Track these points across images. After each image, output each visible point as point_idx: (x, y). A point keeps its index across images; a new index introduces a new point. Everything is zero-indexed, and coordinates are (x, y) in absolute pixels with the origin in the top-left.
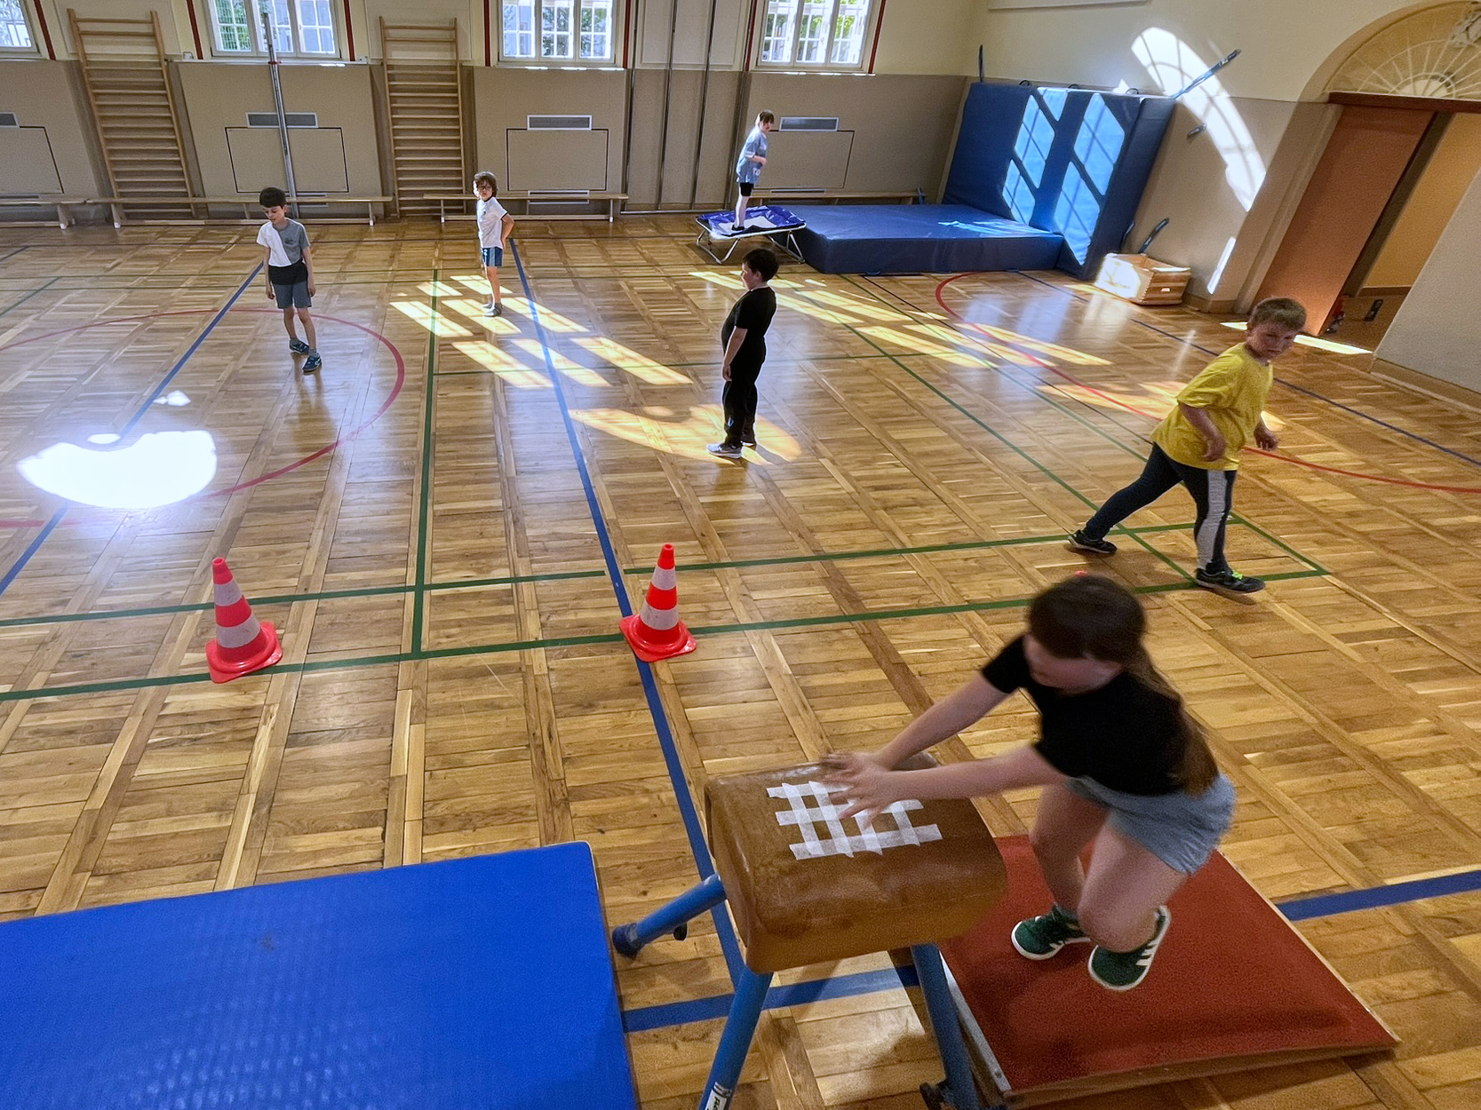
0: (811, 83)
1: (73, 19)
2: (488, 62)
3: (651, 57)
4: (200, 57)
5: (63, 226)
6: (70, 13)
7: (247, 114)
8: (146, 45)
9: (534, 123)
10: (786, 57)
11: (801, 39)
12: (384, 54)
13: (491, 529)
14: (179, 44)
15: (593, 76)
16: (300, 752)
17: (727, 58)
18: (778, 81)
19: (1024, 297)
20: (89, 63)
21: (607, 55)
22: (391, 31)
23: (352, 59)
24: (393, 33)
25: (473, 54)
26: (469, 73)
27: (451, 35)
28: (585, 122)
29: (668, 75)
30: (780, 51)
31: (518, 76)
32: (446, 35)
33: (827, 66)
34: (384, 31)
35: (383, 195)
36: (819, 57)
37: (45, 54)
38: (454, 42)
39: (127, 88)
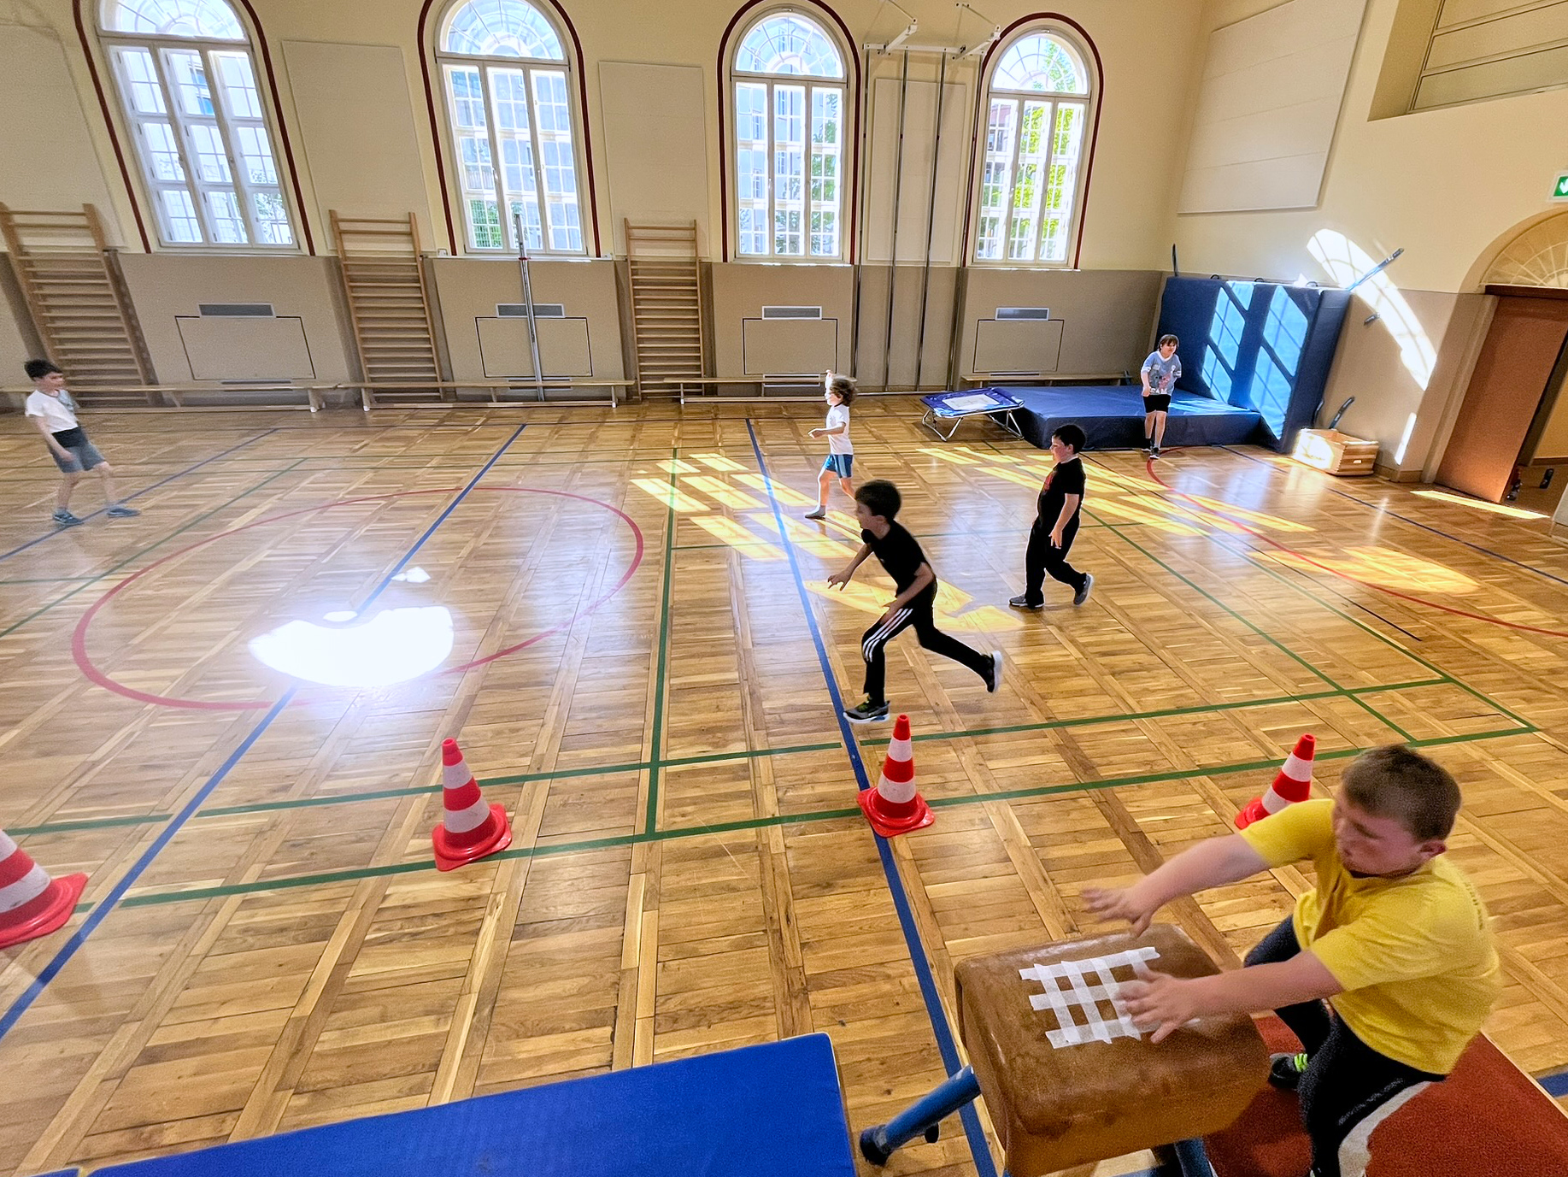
0: (1022, 278)
1: (334, 219)
2: (725, 259)
3: (875, 254)
4: (454, 253)
5: (313, 410)
6: (332, 213)
7: (497, 305)
8: (403, 242)
9: (768, 313)
10: (998, 254)
11: (1012, 239)
12: (628, 250)
13: (729, 703)
14: (434, 242)
15: (822, 273)
16: (525, 945)
17: (946, 256)
18: (992, 275)
19: (1229, 470)
20: (346, 258)
21: (836, 253)
22: (635, 231)
23: (598, 255)
24: (636, 233)
25: (711, 251)
26: (708, 269)
27: (691, 235)
28: (816, 313)
29: (892, 271)
30: (993, 250)
31: (754, 271)
32: (686, 234)
33: (1036, 263)
34: (628, 232)
35: (626, 379)
36: (1028, 255)
37: (306, 250)
38: (694, 241)
39: (382, 281)
